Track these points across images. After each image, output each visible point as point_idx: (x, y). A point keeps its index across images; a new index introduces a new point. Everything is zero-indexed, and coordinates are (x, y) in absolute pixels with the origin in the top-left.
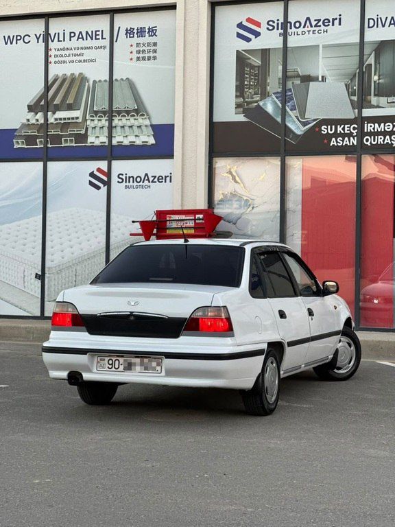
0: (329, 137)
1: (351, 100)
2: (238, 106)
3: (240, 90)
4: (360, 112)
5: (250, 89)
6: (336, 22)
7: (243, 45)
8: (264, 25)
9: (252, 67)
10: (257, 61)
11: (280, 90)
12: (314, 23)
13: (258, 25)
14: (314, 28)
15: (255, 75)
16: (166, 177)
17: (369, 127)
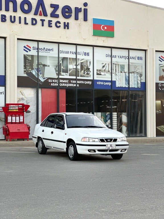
0: (51, 83)
1: (56, 73)
2: (25, 71)
3: (25, 66)
4: (59, 77)
5: (28, 66)
6: (52, 50)
7: (26, 53)
8: (32, 48)
9: (29, 60)
10: (30, 59)
11: (37, 68)
12: (46, 50)
13: (30, 48)
14: (46, 51)
15: (30, 63)
16: (2, 93)
17: (61, 81)
